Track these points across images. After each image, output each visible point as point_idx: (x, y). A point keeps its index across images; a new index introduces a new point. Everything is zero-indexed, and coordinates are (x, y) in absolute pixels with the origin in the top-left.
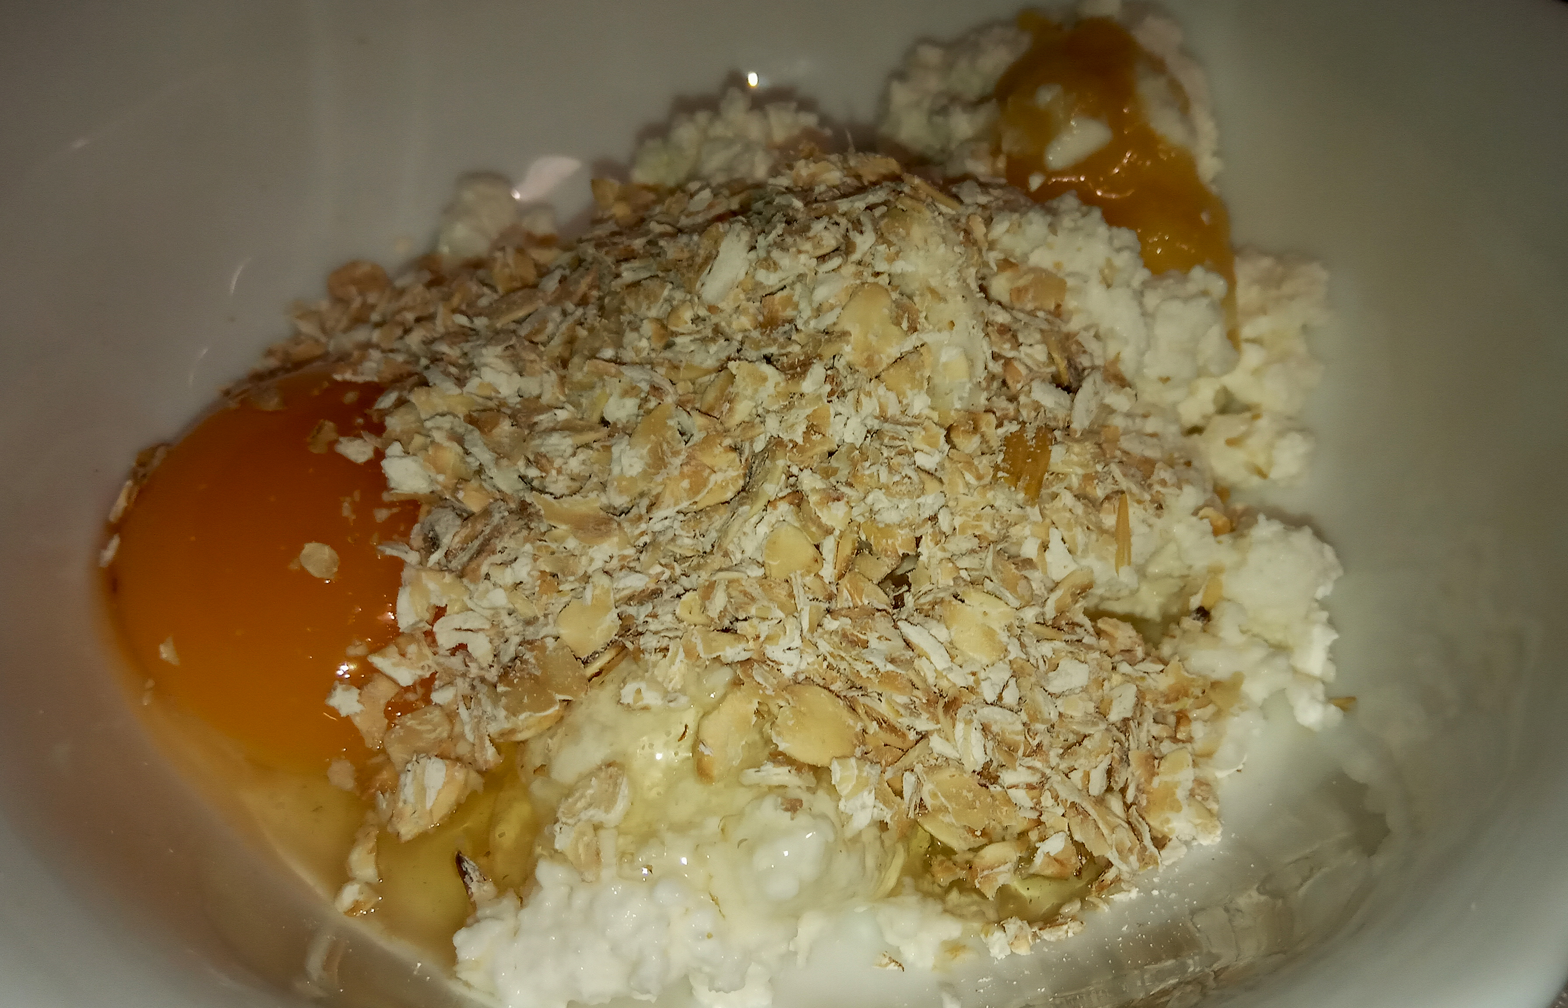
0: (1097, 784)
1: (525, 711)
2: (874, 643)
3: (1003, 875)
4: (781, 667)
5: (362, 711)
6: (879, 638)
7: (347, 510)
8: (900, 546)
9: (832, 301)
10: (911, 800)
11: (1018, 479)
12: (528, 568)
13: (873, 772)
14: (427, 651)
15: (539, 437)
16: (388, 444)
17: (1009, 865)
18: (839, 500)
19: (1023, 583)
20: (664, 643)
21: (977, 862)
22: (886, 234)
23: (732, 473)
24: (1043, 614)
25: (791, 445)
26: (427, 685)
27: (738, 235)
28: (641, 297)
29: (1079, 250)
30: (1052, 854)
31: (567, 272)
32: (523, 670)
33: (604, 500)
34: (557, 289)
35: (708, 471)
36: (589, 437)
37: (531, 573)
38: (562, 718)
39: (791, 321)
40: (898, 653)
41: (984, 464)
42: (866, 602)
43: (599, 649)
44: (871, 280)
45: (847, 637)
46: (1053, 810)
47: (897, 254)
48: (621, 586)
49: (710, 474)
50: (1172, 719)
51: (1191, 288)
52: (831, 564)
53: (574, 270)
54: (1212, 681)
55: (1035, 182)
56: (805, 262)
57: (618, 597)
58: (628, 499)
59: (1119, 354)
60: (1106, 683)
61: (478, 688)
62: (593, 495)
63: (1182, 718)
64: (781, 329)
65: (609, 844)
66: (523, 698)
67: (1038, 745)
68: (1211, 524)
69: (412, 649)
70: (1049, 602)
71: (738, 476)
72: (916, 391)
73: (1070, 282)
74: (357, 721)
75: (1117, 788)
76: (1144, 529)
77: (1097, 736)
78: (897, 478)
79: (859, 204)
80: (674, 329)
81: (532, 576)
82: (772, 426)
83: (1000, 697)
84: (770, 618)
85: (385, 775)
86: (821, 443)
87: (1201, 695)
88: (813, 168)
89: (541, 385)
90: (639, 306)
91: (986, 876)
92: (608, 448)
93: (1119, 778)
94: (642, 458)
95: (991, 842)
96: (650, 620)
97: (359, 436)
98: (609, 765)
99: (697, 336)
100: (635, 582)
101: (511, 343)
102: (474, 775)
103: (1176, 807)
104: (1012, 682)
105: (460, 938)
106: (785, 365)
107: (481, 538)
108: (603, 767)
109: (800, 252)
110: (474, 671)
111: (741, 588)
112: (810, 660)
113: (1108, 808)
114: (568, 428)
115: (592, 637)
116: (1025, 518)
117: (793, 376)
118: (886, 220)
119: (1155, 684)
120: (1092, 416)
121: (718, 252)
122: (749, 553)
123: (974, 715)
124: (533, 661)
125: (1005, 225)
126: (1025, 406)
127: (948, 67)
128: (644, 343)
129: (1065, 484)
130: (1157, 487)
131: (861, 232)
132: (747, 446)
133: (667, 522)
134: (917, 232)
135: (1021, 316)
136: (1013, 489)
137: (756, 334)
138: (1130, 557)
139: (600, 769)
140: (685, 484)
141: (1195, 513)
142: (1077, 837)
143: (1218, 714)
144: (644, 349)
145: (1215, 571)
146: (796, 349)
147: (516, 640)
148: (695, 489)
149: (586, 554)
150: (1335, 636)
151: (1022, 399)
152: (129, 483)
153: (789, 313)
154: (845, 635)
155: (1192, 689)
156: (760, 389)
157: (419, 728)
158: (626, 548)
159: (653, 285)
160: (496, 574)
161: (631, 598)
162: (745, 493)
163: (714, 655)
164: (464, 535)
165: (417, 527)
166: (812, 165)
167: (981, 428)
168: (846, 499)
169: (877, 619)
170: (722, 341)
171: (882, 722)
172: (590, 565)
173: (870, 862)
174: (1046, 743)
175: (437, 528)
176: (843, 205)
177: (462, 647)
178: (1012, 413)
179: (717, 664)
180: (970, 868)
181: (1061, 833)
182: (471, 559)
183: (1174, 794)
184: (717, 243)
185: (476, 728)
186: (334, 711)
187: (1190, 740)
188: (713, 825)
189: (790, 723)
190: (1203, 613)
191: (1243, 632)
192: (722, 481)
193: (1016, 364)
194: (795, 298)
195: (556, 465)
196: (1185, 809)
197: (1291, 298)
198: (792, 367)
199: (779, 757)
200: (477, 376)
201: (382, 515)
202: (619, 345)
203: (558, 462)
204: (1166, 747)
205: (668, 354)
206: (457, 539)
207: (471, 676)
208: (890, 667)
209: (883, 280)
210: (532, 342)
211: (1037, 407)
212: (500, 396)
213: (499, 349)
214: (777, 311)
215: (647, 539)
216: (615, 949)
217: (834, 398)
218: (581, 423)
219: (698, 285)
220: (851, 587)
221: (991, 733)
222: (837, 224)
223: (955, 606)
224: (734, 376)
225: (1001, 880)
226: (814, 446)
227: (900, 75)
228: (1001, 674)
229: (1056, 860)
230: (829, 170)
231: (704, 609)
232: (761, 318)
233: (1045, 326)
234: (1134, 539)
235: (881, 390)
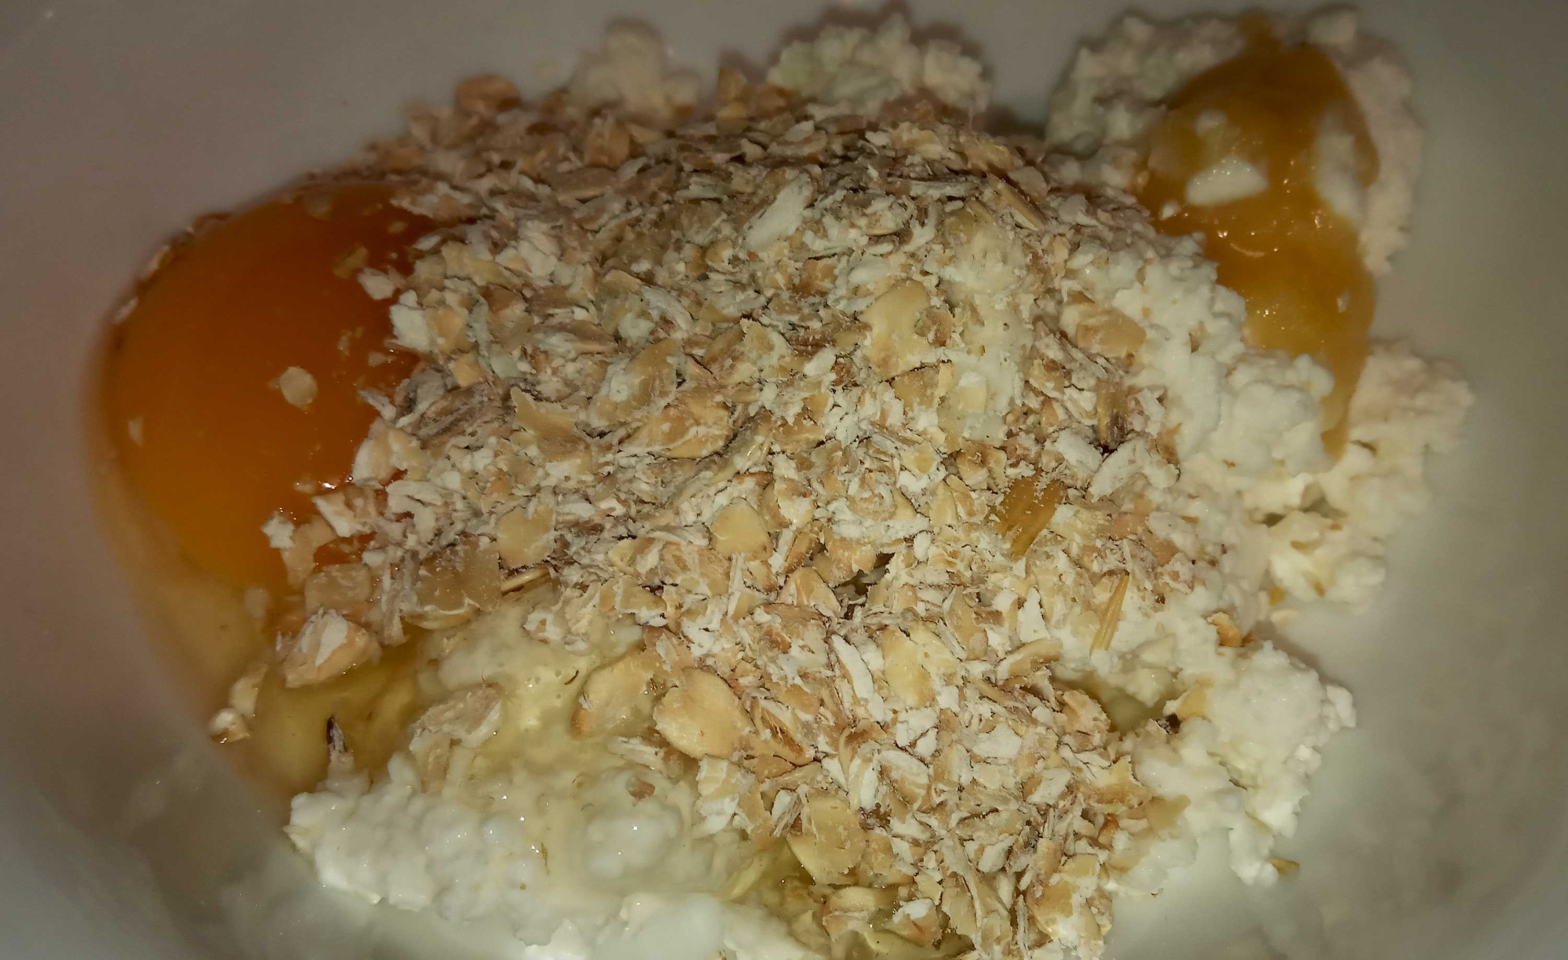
0: (990, 860)
1: (431, 604)
2: (795, 651)
3: (856, 921)
4: (691, 645)
5: (291, 548)
6: (802, 647)
7: (343, 346)
8: (856, 562)
9: (870, 287)
10: (780, 819)
11: (1010, 528)
12: (488, 461)
13: (744, 781)
14: (372, 510)
15: (545, 333)
16: (407, 289)
17: (865, 914)
18: (805, 496)
19: (980, 635)
20: (587, 579)
21: (834, 900)
22: (947, 235)
23: (716, 431)
24: (995, 672)
25: (779, 423)
26: (364, 539)
27: (800, 188)
28: (695, 218)
29: (1174, 302)
30: (912, 918)
31: (652, 162)
32: (450, 561)
33: (582, 416)
34: (632, 179)
35: (691, 421)
36: (594, 347)
37: (488, 467)
38: (468, 621)
39: (823, 294)
40: (815, 669)
41: (980, 500)
42: (812, 604)
43: (530, 565)
44: (917, 277)
45: (771, 636)
46: (932, 874)
47: (951, 259)
48: (566, 510)
49: (692, 425)
50: (1100, 820)
51: (1291, 376)
52: (784, 555)
53: (658, 162)
54: (1155, 796)
55: (1168, 211)
56: (855, 237)
57: (560, 519)
58: (607, 424)
59: (1180, 424)
60: (1040, 762)
61: (406, 562)
62: (573, 409)
63: (1111, 821)
64: (812, 300)
65: (460, 763)
66: (436, 590)
67: (942, 803)
68: (1218, 633)
69: (359, 502)
70: (1004, 663)
71: (720, 437)
72: (924, 407)
73: (1150, 334)
74: (286, 556)
75: (1010, 872)
76: (1137, 616)
77: (1004, 815)
78: (866, 495)
79: (935, 192)
80: (710, 263)
81: (489, 471)
82: (768, 397)
83: (913, 744)
84: (694, 592)
85: (293, 618)
86: (809, 431)
87: (1136, 806)
88: (916, 133)
89: (574, 277)
90: (691, 225)
91: (836, 917)
92: (604, 365)
93: (1015, 863)
94: (630, 387)
95: (856, 884)
96: (583, 553)
97: (386, 272)
98: (490, 685)
99: (732, 278)
100: (582, 511)
101: (558, 224)
102: (375, 645)
103: (1067, 911)
104: (933, 733)
105: (299, 801)
106: (800, 338)
107: (455, 415)
108: (484, 685)
109: (853, 225)
110: (411, 542)
111: (678, 553)
112: (726, 646)
113: (994, 890)
114: (578, 332)
115: (526, 550)
116: (1005, 569)
117: (801, 354)
118: (952, 219)
119: (1092, 778)
120: (1118, 485)
121: (775, 198)
122: (704, 518)
123: (876, 755)
124: (462, 554)
125: (1090, 257)
126: (1049, 453)
127: (1149, 49)
128: (681, 267)
129: (1064, 545)
130: (1167, 579)
131: (923, 224)
132: (739, 408)
133: (633, 461)
134: (980, 240)
135: (1078, 355)
136: (1000, 537)
137: (786, 295)
138: (1109, 642)
139: (479, 686)
140: (666, 427)
141: (1205, 617)
142: (945, 908)
143: (1150, 831)
144: (679, 273)
145: (1203, 683)
146: (815, 325)
147: (459, 526)
148: (672, 436)
149: (543, 467)
150: (1306, 793)
151: (1048, 444)
152: (166, 248)
153: (826, 284)
154: (769, 633)
155: (1131, 796)
156: (765, 356)
157: (340, 581)
158: (584, 474)
159: (708, 207)
160: (455, 455)
161: (576, 524)
162: (720, 457)
163: (629, 611)
164: (441, 407)
165: (405, 382)
166: (915, 131)
167: (989, 463)
168: (813, 497)
169: (809, 627)
170: (751, 293)
171: (779, 732)
172: (545, 479)
173: (719, 862)
174: (951, 803)
175: (419, 391)
176: (917, 189)
177: (409, 515)
178: (1032, 455)
179: (629, 621)
180: (825, 902)
181: (928, 901)
182: (438, 434)
183: (1069, 897)
184: (778, 188)
185: (393, 598)
186: (266, 539)
187: (1109, 847)
188: (568, 778)
189: (676, 705)
190: (1174, 723)
191: (1212, 754)
192: (703, 436)
193: (1056, 405)
194: (836, 272)
195: (554, 365)
196: (1075, 918)
197: (1421, 413)
198: (805, 343)
199: (653, 736)
200: (515, 247)
201: (376, 359)
202: (659, 262)
203: (557, 362)
204: (1083, 845)
205: (698, 287)
206: (433, 409)
207: (407, 548)
208: (798, 681)
209: (933, 281)
210: (582, 228)
211: (1060, 460)
212: (530, 274)
213: (545, 227)
214: (816, 279)
215: (610, 469)
216: (429, 866)
217: (839, 389)
218: (594, 328)
219: (746, 226)
220: (801, 584)
221: (889, 778)
222: (904, 206)
223: (897, 638)
224: (744, 334)
225: (852, 925)
226: (800, 432)
227: (1095, 45)
228: (923, 720)
229: (915, 924)
230: (931, 141)
231: (632, 562)
232: (797, 281)
233: (1102, 374)
234: (1121, 625)
235: (888, 395)
